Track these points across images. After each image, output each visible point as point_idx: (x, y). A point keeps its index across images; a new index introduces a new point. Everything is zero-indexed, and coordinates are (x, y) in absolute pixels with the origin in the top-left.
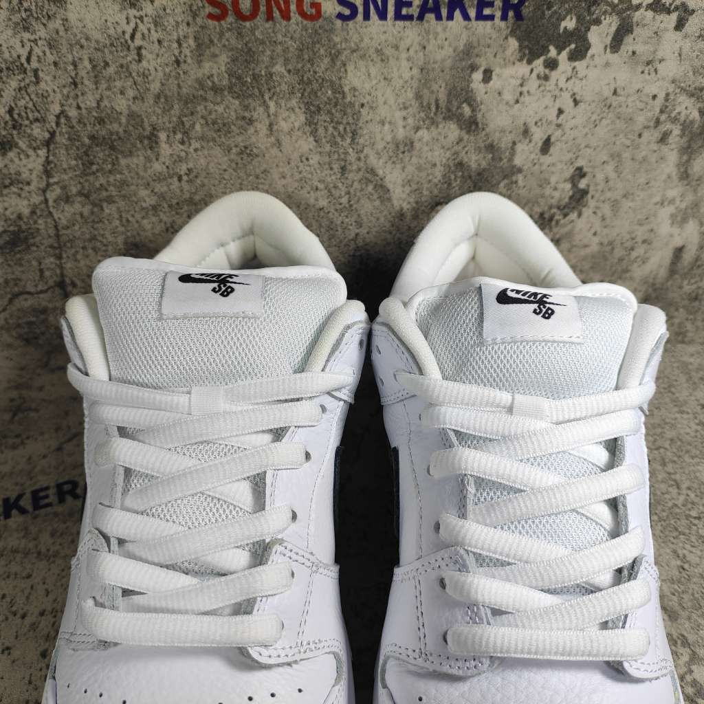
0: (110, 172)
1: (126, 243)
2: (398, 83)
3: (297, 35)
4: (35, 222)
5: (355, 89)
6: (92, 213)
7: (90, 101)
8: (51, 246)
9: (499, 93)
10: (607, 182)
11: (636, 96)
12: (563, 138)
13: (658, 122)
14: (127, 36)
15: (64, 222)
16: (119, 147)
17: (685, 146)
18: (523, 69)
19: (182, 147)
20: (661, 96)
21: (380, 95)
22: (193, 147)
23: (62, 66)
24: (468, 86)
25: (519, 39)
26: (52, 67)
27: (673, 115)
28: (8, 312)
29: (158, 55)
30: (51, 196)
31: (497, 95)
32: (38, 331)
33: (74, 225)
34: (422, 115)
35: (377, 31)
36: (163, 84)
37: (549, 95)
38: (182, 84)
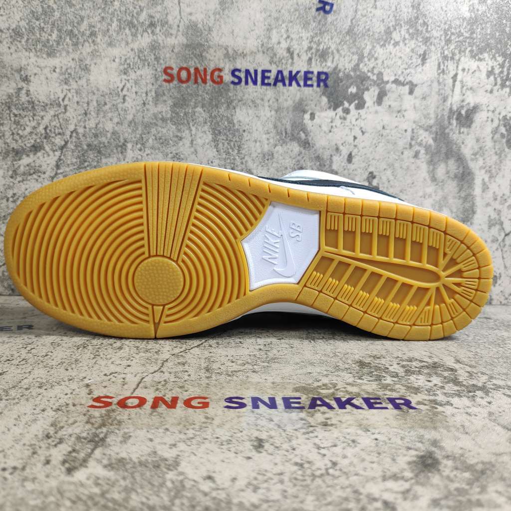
2: (264, 119)
3: (210, 92)
5: (240, 121)
7: (91, 124)
9: (320, 126)
10: (389, 182)
11: (395, 130)
12: (359, 154)
13: (411, 145)
14: (119, 90)
16: (103, 152)
17: (430, 159)
18: (331, 113)
19: (140, 153)
20: (409, 130)
21: (254, 126)
22: (146, 153)
23: (81, 104)
24: (303, 122)
25: (328, 98)
26: (76, 104)
27: (419, 140)
29: (134, 100)
31: (318, 127)
34: (278, 137)
35: (252, 91)
36: (134, 116)
37: (347, 128)
38: (145, 116)
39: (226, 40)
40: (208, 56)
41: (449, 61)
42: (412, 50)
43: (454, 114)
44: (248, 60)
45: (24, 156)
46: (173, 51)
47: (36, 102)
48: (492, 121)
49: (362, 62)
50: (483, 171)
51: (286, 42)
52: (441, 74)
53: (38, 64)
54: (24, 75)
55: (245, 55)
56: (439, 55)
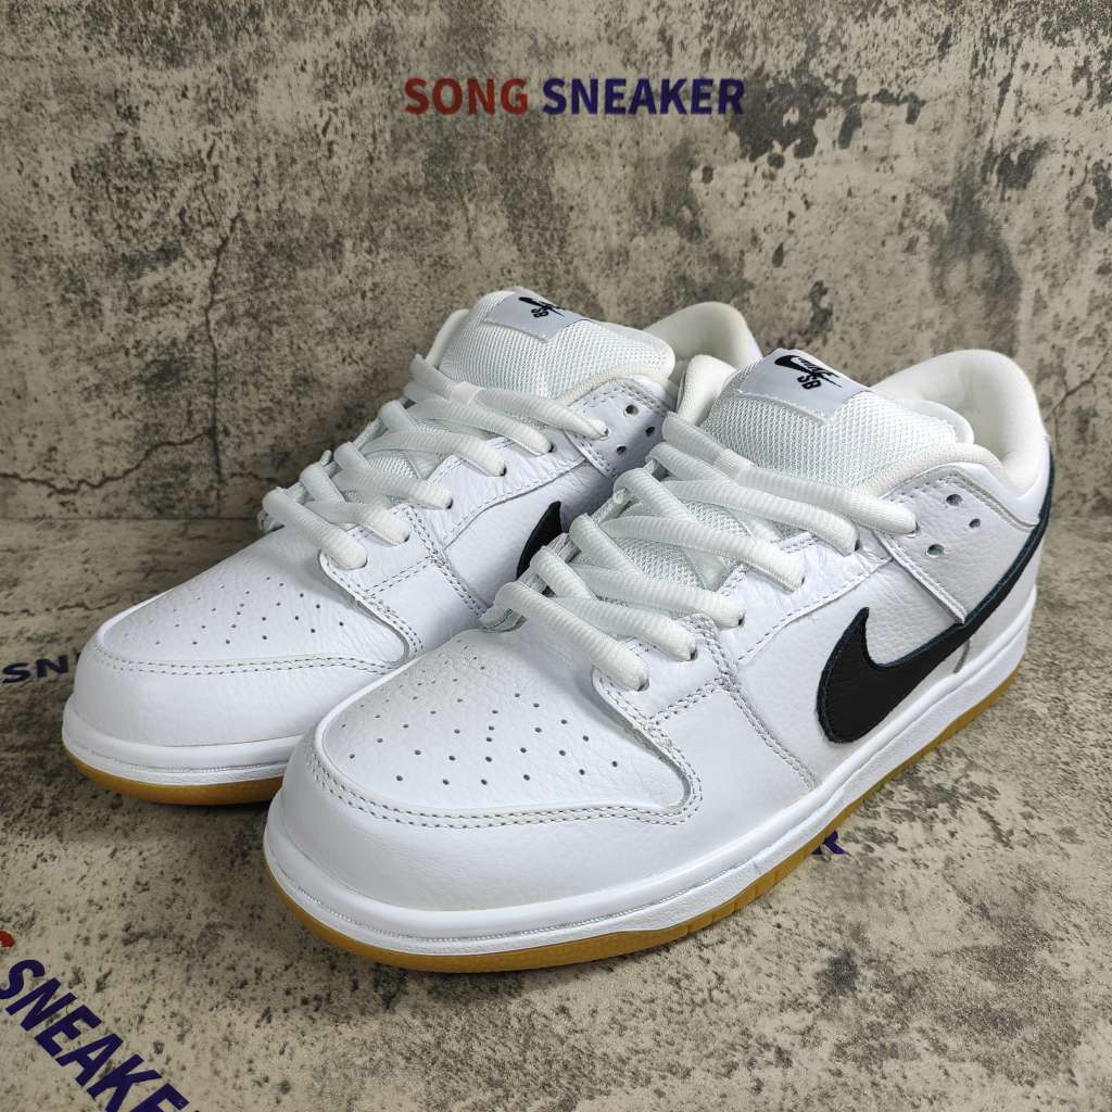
0: (285, 287)
1: (293, 377)
2: (611, 183)
3: (501, 130)
4: (192, 350)
5: (562, 190)
6: (259, 338)
7: (271, 202)
8: (206, 381)
9: (722, 195)
10: (852, 300)
11: (873, 198)
12: (797, 247)
13: (901, 228)
14: (319, 130)
15: (225, 349)
16: (297, 257)
17: (936, 255)
18: (746, 167)
19: (368, 257)
20: (902, 197)
21: (590, 196)
22: (381, 256)
23: (245, 162)
24: (687, 186)
25: (740, 134)
26: (235, 164)
27: (918, 218)
28: (142, 469)
29: (350, 151)
30: (214, 316)
31: (719, 196)
32: (174, 497)
33: (236, 353)
34: (638, 219)
35: (586, 125)
36: (353, 184)
37: (777, 196)
38: (374, 184)
39: (532, 17)
40: (496, 54)
41: (998, 48)
42: (922, 27)
43: (995, 160)
44: (579, 58)
45: (147, 270)
46: (422, 44)
47: (155, 161)
48: (1071, 173)
49: (814, 56)
50: (1040, 275)
51: (658, 16)
52: (979, 77)
53: (150, 81)
54: (124, 107)
55: (572, 49)
56: (978, 34)
